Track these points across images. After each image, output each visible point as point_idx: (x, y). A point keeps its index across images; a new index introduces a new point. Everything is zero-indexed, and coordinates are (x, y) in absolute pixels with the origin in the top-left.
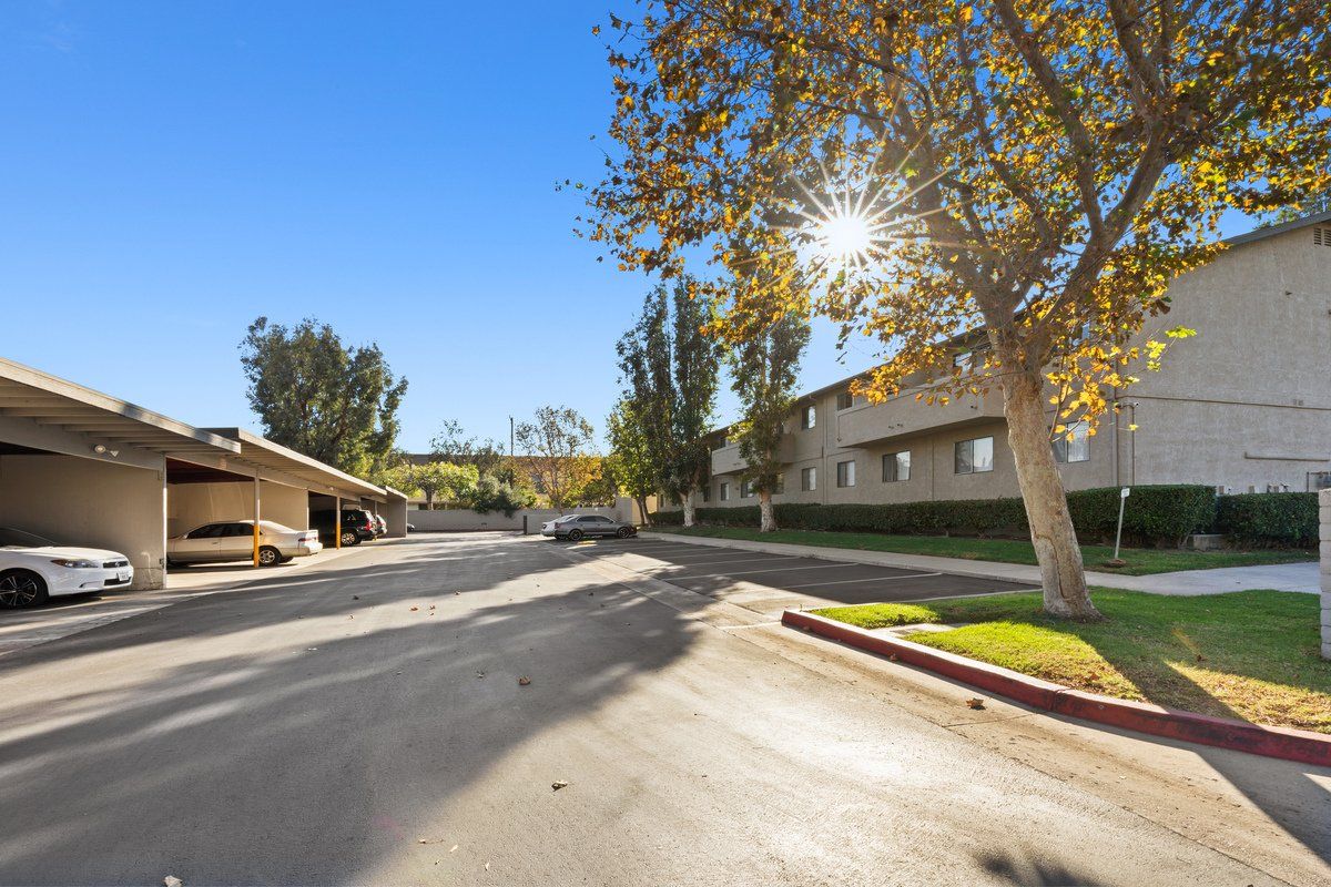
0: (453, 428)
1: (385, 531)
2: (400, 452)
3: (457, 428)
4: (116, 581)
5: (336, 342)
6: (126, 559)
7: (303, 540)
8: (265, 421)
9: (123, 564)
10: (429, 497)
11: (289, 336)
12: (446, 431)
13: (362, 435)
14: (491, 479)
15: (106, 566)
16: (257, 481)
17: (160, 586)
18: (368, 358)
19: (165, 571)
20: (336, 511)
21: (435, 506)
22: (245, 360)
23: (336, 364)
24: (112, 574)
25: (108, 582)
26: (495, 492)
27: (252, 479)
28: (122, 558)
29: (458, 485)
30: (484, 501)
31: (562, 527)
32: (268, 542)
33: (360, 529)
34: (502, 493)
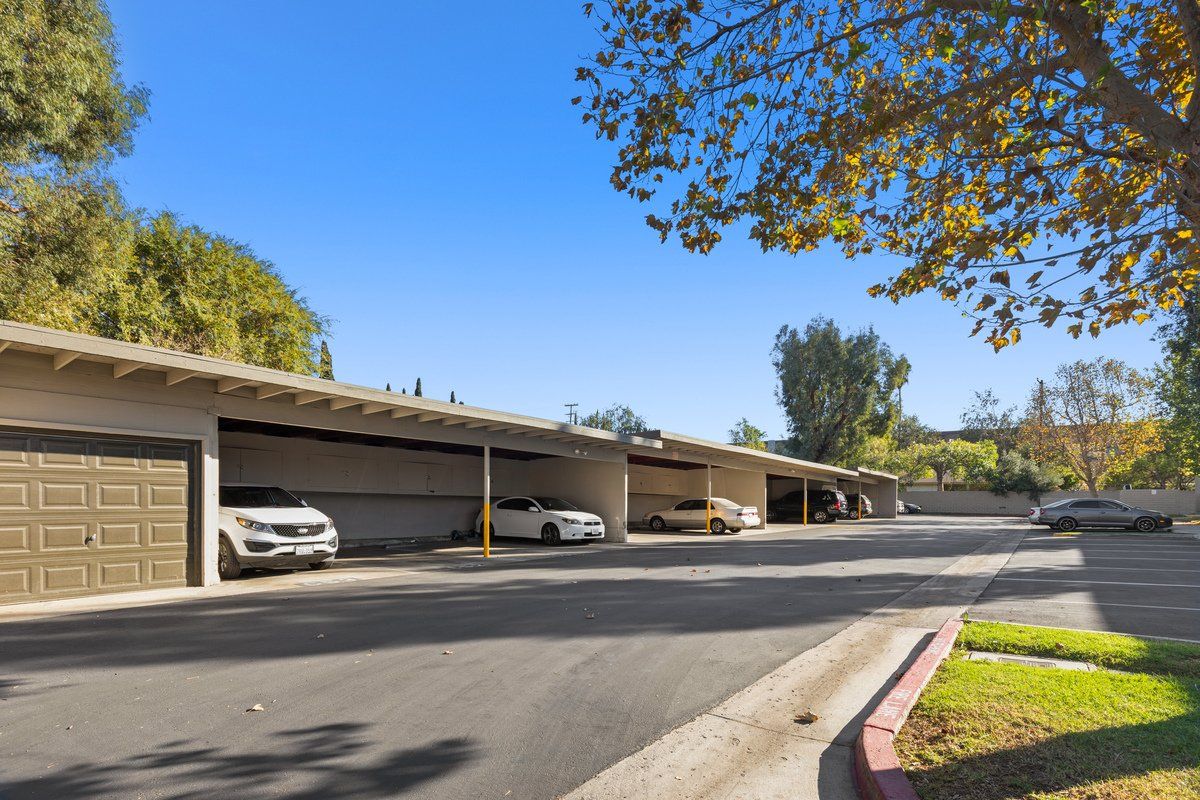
0: (987, 400)
1: (870, 510)
2: (927, 431)
3: (992, 398)
4: (590, 534)
5: (836, 334)
6: (600, 520)
7: (740, 514)
8: (789, 413)
9: (597, 524)
10: (940, 478)
11: (803, 337)
12: (979, 404)
13: (861, 419)
14: (1014, 456)
15: (586, 524)
16: (709, 468)
17: (622, 541)
18: (865, 343)
19: (626, 531)
20: (803, 492)
21: (947, 487)
22: (777, 364)
23: (836, 354)
24: (588, 529)
25: (586, 534)
26: (1017, 470)
27: (705, 466)
28: (597, 519)
29: (971, 463)
30: (1001, 482)
31: (1050, 513)
32: (719, 515)
33: (831, 509)
34: (1025, 471)
